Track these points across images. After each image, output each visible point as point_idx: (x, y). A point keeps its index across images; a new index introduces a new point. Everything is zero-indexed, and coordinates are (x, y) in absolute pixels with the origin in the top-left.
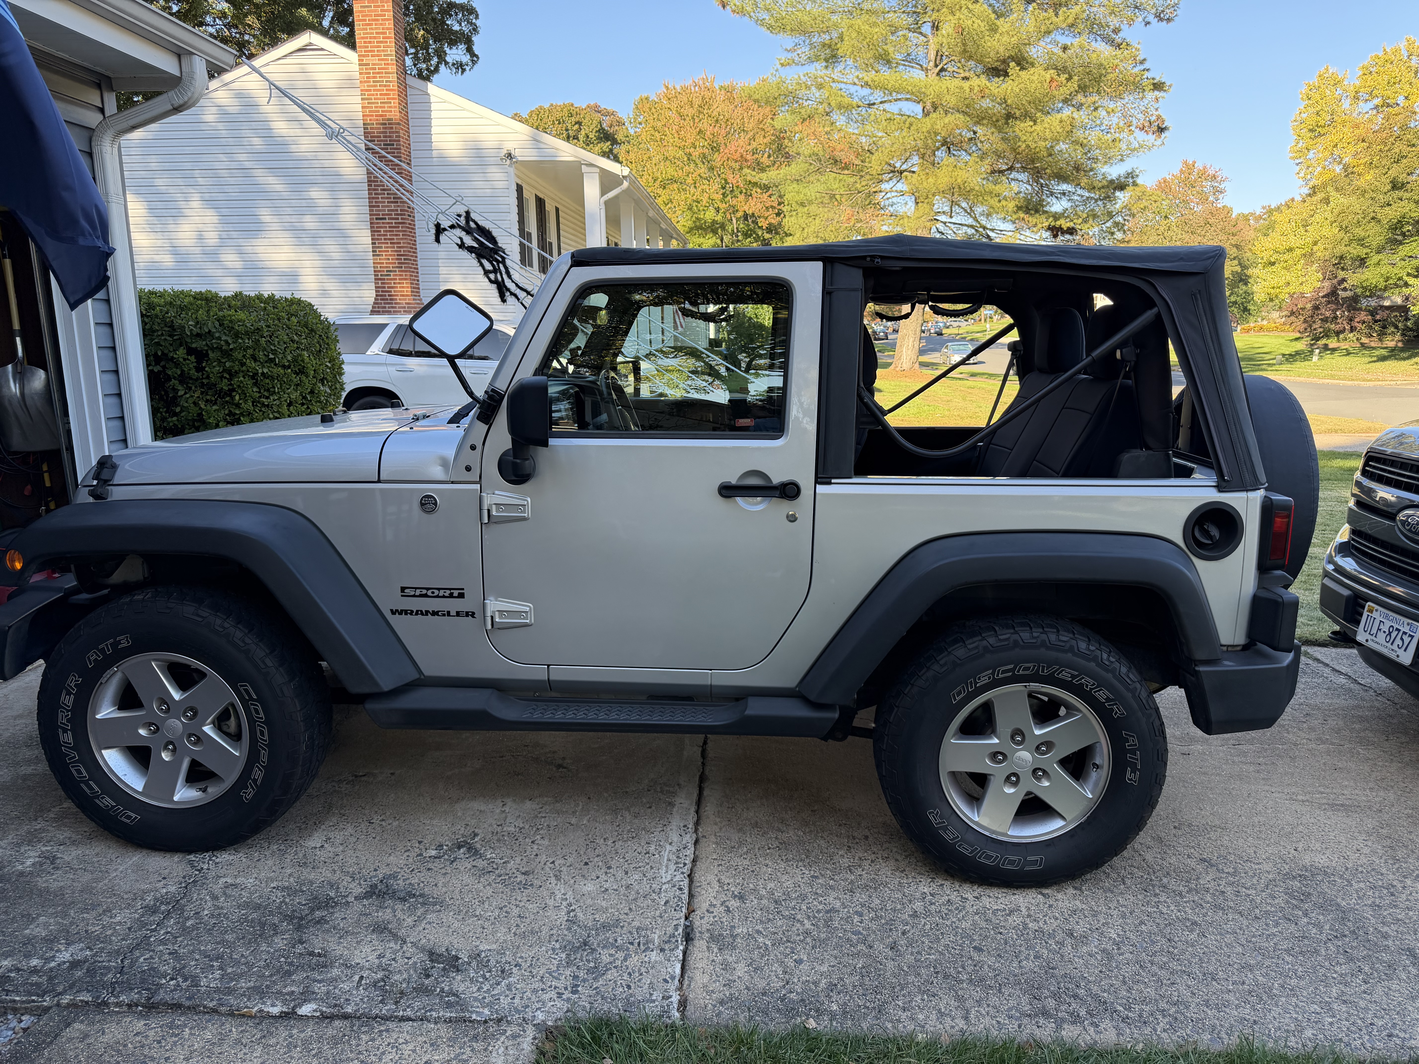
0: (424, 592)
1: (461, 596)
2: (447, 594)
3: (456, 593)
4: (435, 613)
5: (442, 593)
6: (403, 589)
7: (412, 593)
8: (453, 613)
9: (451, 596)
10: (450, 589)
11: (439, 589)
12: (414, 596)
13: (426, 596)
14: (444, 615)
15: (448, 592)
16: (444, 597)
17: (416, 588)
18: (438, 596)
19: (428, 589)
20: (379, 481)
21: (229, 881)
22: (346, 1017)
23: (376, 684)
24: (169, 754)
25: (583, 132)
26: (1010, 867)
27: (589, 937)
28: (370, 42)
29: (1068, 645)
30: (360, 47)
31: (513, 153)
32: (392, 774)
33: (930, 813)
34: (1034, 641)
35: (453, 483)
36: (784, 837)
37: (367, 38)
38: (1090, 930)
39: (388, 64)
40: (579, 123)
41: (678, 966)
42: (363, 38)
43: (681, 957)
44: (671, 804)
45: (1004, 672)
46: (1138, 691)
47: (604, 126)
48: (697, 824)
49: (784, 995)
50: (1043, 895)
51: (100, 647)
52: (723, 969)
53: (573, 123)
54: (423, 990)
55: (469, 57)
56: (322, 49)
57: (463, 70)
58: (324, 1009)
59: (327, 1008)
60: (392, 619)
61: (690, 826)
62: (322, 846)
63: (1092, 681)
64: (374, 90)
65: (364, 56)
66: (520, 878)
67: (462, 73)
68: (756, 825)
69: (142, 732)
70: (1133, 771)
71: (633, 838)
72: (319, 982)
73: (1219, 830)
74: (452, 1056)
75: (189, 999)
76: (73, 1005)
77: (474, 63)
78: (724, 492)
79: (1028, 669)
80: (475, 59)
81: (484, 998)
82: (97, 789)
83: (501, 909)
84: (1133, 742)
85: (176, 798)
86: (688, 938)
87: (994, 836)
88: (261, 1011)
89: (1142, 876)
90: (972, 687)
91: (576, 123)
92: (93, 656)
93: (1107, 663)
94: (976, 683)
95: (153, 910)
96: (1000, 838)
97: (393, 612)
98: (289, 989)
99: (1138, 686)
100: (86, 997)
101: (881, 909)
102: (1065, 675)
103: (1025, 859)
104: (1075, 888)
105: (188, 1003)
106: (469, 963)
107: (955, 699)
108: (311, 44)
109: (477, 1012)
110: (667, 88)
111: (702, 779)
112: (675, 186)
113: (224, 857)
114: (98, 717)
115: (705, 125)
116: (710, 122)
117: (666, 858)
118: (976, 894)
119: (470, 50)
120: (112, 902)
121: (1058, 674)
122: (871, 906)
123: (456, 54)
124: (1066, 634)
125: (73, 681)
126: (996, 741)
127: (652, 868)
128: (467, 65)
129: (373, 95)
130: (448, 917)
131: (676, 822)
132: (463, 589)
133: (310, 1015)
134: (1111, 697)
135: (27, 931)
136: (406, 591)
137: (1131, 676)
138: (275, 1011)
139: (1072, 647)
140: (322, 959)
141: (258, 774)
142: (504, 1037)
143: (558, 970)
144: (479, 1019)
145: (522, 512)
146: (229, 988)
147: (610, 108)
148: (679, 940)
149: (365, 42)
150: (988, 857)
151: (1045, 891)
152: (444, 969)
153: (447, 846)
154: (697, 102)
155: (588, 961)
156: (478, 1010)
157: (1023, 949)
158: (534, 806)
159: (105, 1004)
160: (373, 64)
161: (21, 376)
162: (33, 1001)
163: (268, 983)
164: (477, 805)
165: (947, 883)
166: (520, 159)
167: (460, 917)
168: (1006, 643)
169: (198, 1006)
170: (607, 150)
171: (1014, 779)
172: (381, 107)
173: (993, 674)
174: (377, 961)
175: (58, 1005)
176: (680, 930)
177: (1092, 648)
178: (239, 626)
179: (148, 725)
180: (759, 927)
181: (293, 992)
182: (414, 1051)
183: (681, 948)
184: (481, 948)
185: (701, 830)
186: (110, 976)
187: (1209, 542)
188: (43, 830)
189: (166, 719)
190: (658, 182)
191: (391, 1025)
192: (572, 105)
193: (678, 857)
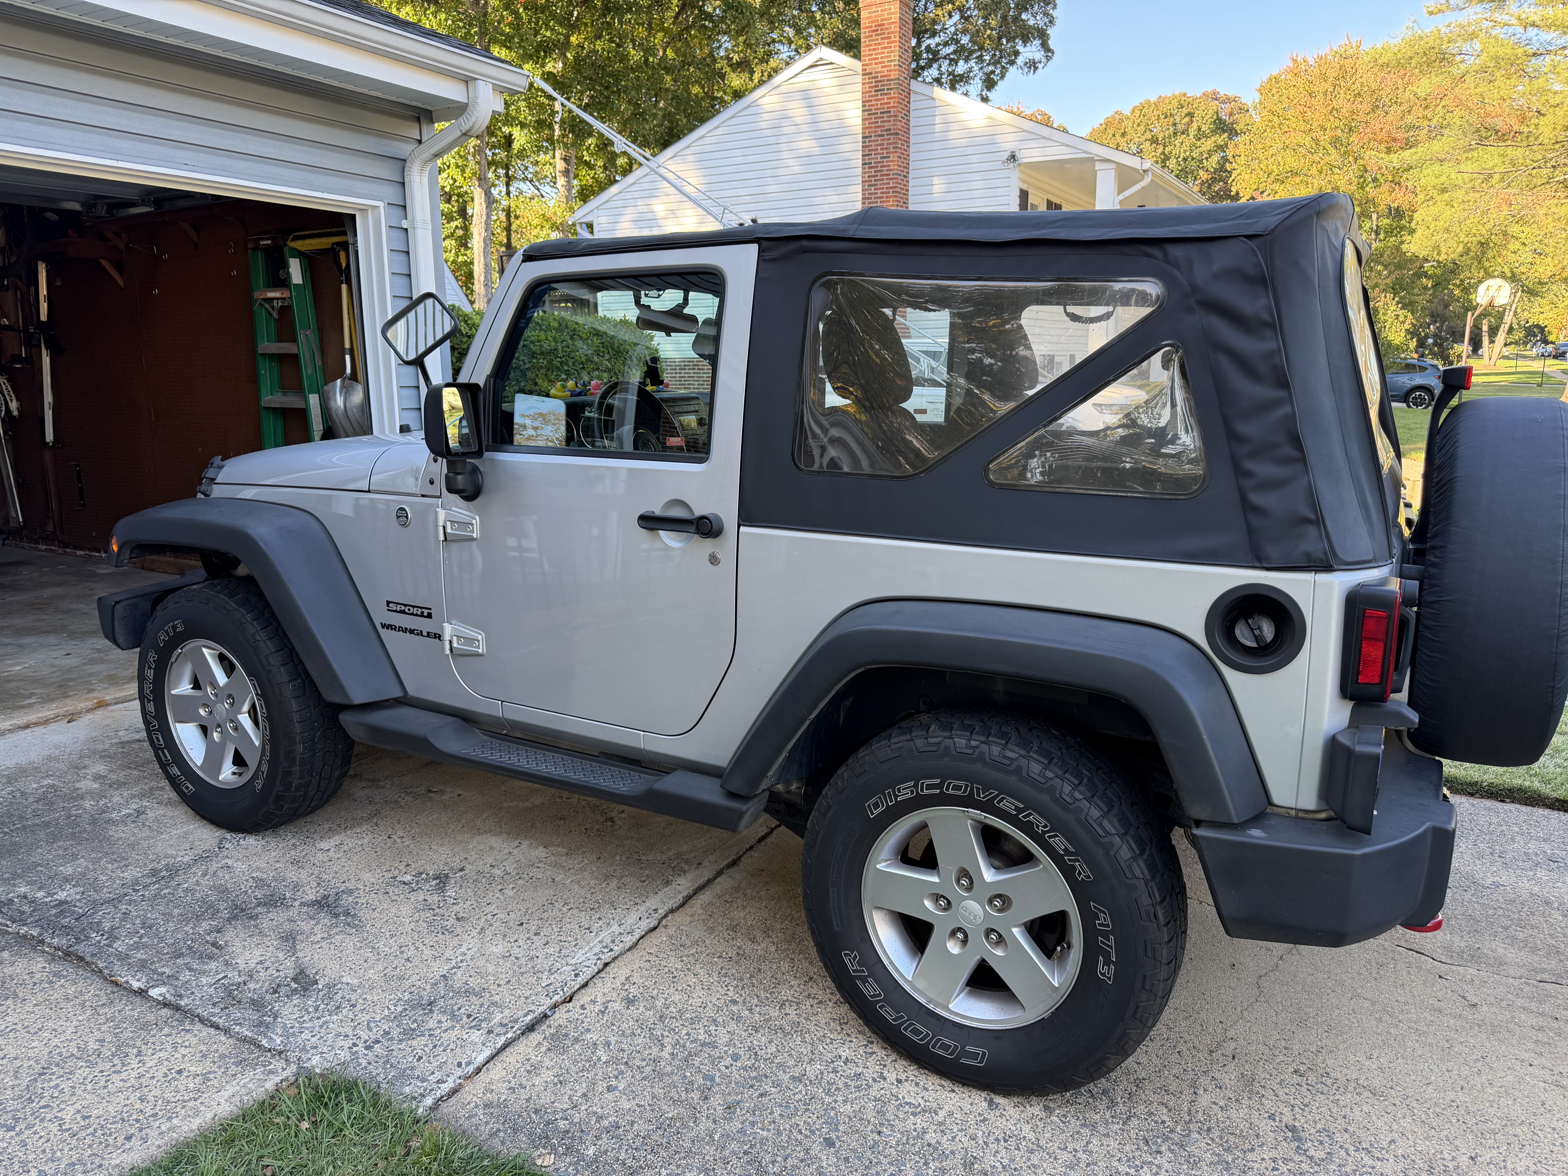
0: (403, 608)
1: (430, 616)
2: (419, 613)
3: (426, 612)
4: (412, 632)
5: (415, 611)
6: (388, 603)
7: (395, 608)
8: (425, 634)
9: (422, 615)
10: (421, 608)
11: (413, 607)
12: (396, 611)
13: (403, 612)
14: (418, 634)
15: (420, 610)
16: (417, 615)
17: (397, 604)
18: (412, 614)
19: (406, 605)
20: (369, 491)
21: (230, 862)
22: (178, 1008)
23: (346, 695)
24: (219, 735)
25: (1195, 126)
26: (941, 1052)
27: (443, 997)
28: (874, 49)
29: (1015, 765)
30: (864, 56)
31: (1017, 154)
32: (459, 795)
33: (846, 955)
34: (970, 751)
35: (423, 496)
36: (748, 947)
37: (871, 45)
38: (1004, 1167)
39: (890, 71)
40: (1191, 115)
41: (487, 1053)
42: (868, 46)
43: (498, 1046)
44: (668, 883)
45: (929, 787)
46: (1116, 848)
47: (1223, 115)
48: (672, 911)
49: (556, 1119)
50: (991, 1103)
51: (166, 628)
52: (528, 1071)
53: (1183, 115)
54: (257, 1004)
55: (1043, 53)
56: (832, 63)
57: (1036, 68)
58: (167, 996)
59: (171, 995)
60: (383, 633)
61: (660, 911)
62: (328, 850)
63: (1044, 822)
64: (875, 100)
65: (867, 65)
66: (452, 921)
67: (1034, 71)
68: (734, 928)
69: (202, 712)
70: (1107, 962)
71: (592, 909)
72: (191, 969)
73: (1366, 1094)
74: (205, 1071)
75: (93, 955)
76: (24, 936)
77: (1048, 59)
78: (643, 523)
79: (958, 788)
80: (1050, 54)
81: (292, 1028)
82: (169, 758)
83: (401, 947)
84: (1104, 920)
85: (220, 778)
86: (531, 1028)
87: (931, 1007)
88: (127, 982)
89: (1163, 1122)
90: (891, 801)
91: (1187, 115)
92: (163, 637)
93: (1068, 799)
94: (896, 797)
95: (154, 872)
96: (939, 1011)
97: (383, 626)
98: (163, 970)
99: (1117, 840)
100: (35, 932)
101: (765, 1060)
102: (1008, 804)
103: (963, 1047)
104: (1046, 1108)
105: (88, 959)
106: (319, 990)
107: (872, 814)
108: (821, 59)
109: (271, 1038)
110: (1295, 61)
111: (734, 863)
112: (1297, 180)
113: (251, 841)
114: (173, 692)
115: (1341, 101)
116: (1349, 97)
117: (600, 938)
118: (903, 1077)
119: (1045, 46)
120: (137, 860)
121: (999, 802)
122: (759, 1053)
123: (1030, 51)
124: (1016, 749)
125: (152, 656)
126: (935, 879)
127: (577, 944)
128: (1040, 62)
129: (873, 105)
130: (349, 943)
131: (653, 902)
132: (430, 609)
133: (155, 997)
134: (1072, 849)
135: (61, 868)
136: (391, 605)
137: (1106, 823)
138: (136, 985)
139: (1020, 768)
140: (216, 951)
141: (265, 768)
142: (263, 1069)
143: (380, 1021)
144: (266, 1045)
145: (470, 531)
146: (127, 955)
147: (1231, 93)
148: (517, 1026)
149: (870, 50)
150: (916, 1032)
151: (999, 1100)
152: (296, 990)
153: (427, 874)
154: (1332, 74)
155: (415, 1021)
156: (274, 1037)
157: (885, 1161)
158: (544, 855)
159: (42, 942)
160: (876, 73)
161: (347, 391)
162: (7, 926)
163: (156, 959)
164: (494, 841)
165: (881, 1053)
166: (1026, 160)
167: (358, 945)
168: (934, 749)
169: (93, 963)
170: (1222, 143)
171: (960, 935)
172: (880, 118)
173: (916, 786)
174: (253, 965)
175: (18, 933)
176: (529, 1017)
177: (1049, 774)
178: (255, 623)
179: (205, 705)
180: (613, 1040)
181: (165, 973)
182: (184, 1056)
183: (510, 1035)
184: (344, 980)
185: (669, 918)
186: (67, 920)
187: (1254, 645)
188: (162, 789)
189: (216, 703)
190: (1272, 177)
191: (198, 1026)
192: (1185, 95)
193: (613, 942)
